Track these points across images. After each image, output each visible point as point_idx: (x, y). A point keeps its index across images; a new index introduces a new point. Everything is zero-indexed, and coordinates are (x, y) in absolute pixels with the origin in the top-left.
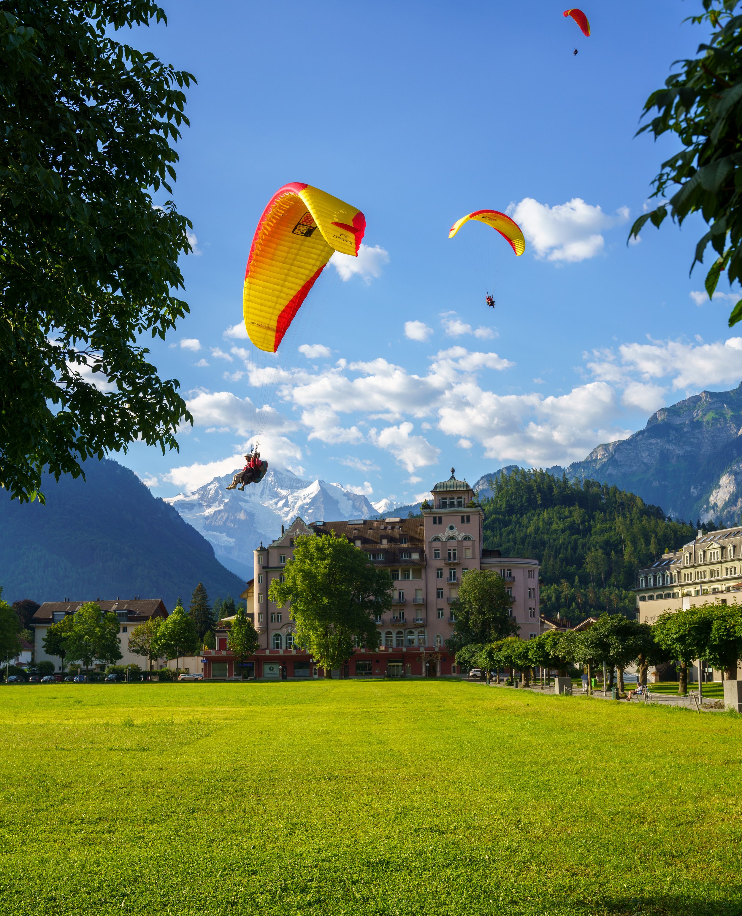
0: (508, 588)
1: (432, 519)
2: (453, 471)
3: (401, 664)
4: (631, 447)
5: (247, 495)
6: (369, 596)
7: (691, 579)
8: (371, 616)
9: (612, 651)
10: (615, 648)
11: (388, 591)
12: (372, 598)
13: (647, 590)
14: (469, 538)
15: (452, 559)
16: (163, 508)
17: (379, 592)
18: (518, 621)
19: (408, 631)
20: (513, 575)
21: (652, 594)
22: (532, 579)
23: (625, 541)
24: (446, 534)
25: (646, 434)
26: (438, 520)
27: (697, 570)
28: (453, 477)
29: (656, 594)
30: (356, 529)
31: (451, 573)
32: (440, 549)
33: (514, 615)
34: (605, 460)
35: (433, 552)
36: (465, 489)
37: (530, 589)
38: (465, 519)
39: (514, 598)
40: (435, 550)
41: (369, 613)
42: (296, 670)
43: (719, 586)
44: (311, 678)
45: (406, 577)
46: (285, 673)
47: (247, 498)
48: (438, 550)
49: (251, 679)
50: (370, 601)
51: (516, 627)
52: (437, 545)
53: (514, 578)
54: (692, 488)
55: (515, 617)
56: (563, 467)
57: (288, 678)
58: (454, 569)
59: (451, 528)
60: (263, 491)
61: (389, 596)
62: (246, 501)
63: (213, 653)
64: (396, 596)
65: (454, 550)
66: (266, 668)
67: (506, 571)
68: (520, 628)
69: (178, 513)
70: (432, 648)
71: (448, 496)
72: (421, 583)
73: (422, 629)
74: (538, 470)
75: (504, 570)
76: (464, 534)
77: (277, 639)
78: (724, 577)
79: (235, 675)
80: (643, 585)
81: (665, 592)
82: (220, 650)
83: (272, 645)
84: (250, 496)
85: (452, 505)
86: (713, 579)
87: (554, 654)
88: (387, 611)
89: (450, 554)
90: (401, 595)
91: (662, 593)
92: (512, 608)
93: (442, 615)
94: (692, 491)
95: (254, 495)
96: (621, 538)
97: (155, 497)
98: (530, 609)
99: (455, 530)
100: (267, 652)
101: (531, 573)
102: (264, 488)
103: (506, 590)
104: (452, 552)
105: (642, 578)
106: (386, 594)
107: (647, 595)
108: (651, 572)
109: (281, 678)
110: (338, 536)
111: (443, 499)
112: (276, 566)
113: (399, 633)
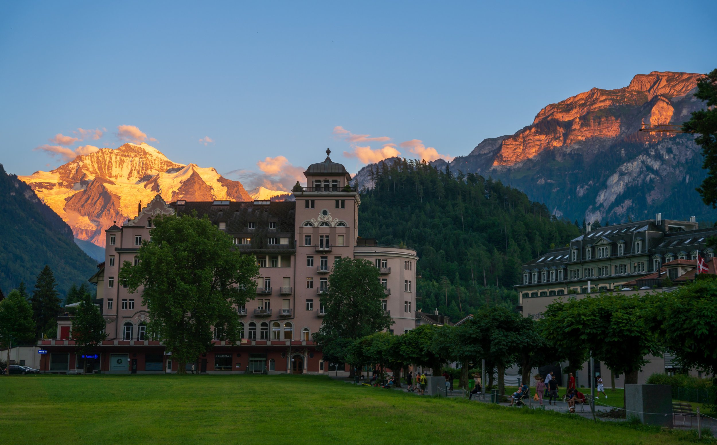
0: (383, 280)
1: (304, 202)
2: (328, 152)
3: (264, 359)
4: (517, 143)
5: (113, 177)
6: (231, 283)
7: (578, 277)
8: (233, 306)
9: (492, 347)
10: (495, 345)
11: (252, 279)
12: (235, 285)
13: (530, 286)
14: (343, 225)
15: (325, 246)
16: (17, 185)
17: (242, 279)
18: (392, 316)
19: (273, 322)
20: (388, 266)
21: (536, 291)
22: (409, 271)
23: (508, 239)
24: (319, 219)
25: (533, 130)
26: (310, 204)
27: (584, 267)
28: (328, 158)
29: (540, 291)
30: (221, 211)
31: (322, 261)
32: (311, 235)
33: (388, 309)
34: (490, 155)
35: (304, 238)
36: (341, 171)
37: (406, 281)
38: (340, 204)
39: (389, 290)
40: (306, 236)
41: (230, 302)
42: (147, 364)
43: (607, 285)
44: (163, 372)
45: (274, 263)
46: (134, 367)
47: (113, 179)
48: (310, 236)
49: (96, 373)
50: (233, 289)
51: (389, 321)
52: (308, 230)
53: (390, 269)
54: (579, 187)
55: (389, 311)
56: (446, 161)
57: (138, 372)
58: (326, 257)
59: (325, 213)
60: (131, 173)
61: (254, 284)
62: (112, 183)
63: (53, 343)
64: (260, 284)
65: (327, 236)
66: (113, 361)
67: (382, 261)
68: (394, 322)
69: (34, 192)
70: (298, 342)
71: (322, 179)
72: (289, 272)
73: (289, 321)
74: (421, 161)
75: (379, 260)
76: (338, 220)
77: (128, 329)
78: (613, 275)
79: (78, 368)
80: (526, 281)
81: (550, 290)
82: (61, 339)
83: (122, 336)
84: (116, 177)
85: (326, 188)
86: (600, 277)
87: (428, 351)
88: (251, 300)
89: (322, 241)
90: (268, 284)
91: (546, 290)
92: (386, 301)
93: (311, 307)
94: (578, 190)
95: (121, 176)
96: (504, 235)
97: (8, 174)
98: (406, 302)
99: (329, 214)
100: (116, 343)
101: (407, 265)
102: (132, 170)
103: (381, 282)
104: (325, 239)
105: (526, 274)
106: (250, 282)
107: (530, 292)
108: (535, 267)
109: (130, 372)
110: (200, 216)
111: (317, 181)
112: (130, 247)
113: (264, 324)
